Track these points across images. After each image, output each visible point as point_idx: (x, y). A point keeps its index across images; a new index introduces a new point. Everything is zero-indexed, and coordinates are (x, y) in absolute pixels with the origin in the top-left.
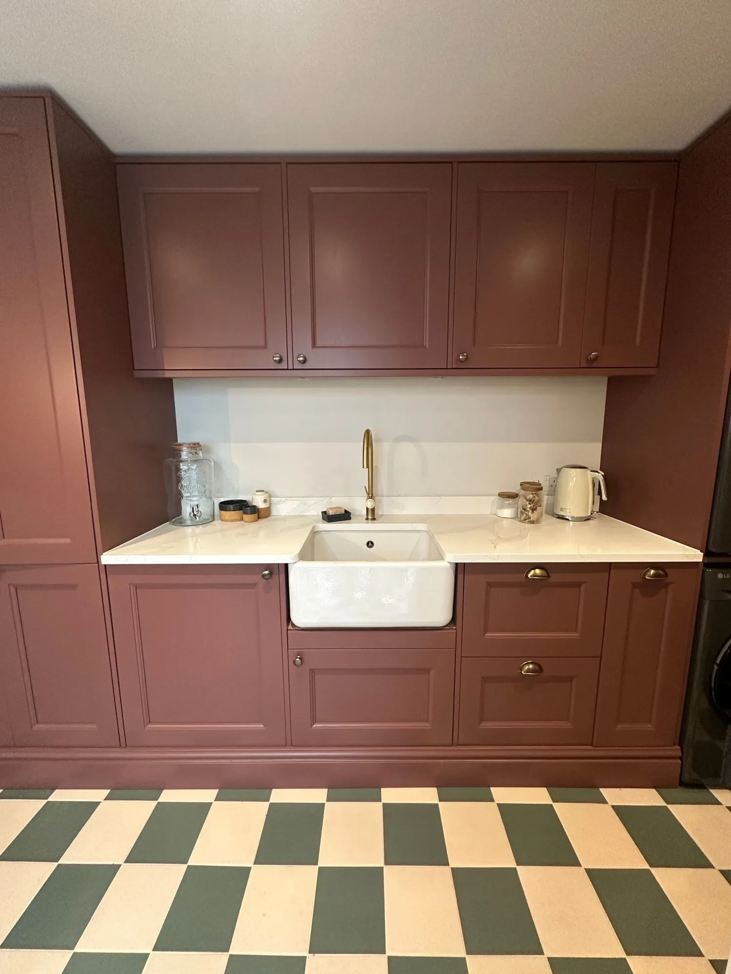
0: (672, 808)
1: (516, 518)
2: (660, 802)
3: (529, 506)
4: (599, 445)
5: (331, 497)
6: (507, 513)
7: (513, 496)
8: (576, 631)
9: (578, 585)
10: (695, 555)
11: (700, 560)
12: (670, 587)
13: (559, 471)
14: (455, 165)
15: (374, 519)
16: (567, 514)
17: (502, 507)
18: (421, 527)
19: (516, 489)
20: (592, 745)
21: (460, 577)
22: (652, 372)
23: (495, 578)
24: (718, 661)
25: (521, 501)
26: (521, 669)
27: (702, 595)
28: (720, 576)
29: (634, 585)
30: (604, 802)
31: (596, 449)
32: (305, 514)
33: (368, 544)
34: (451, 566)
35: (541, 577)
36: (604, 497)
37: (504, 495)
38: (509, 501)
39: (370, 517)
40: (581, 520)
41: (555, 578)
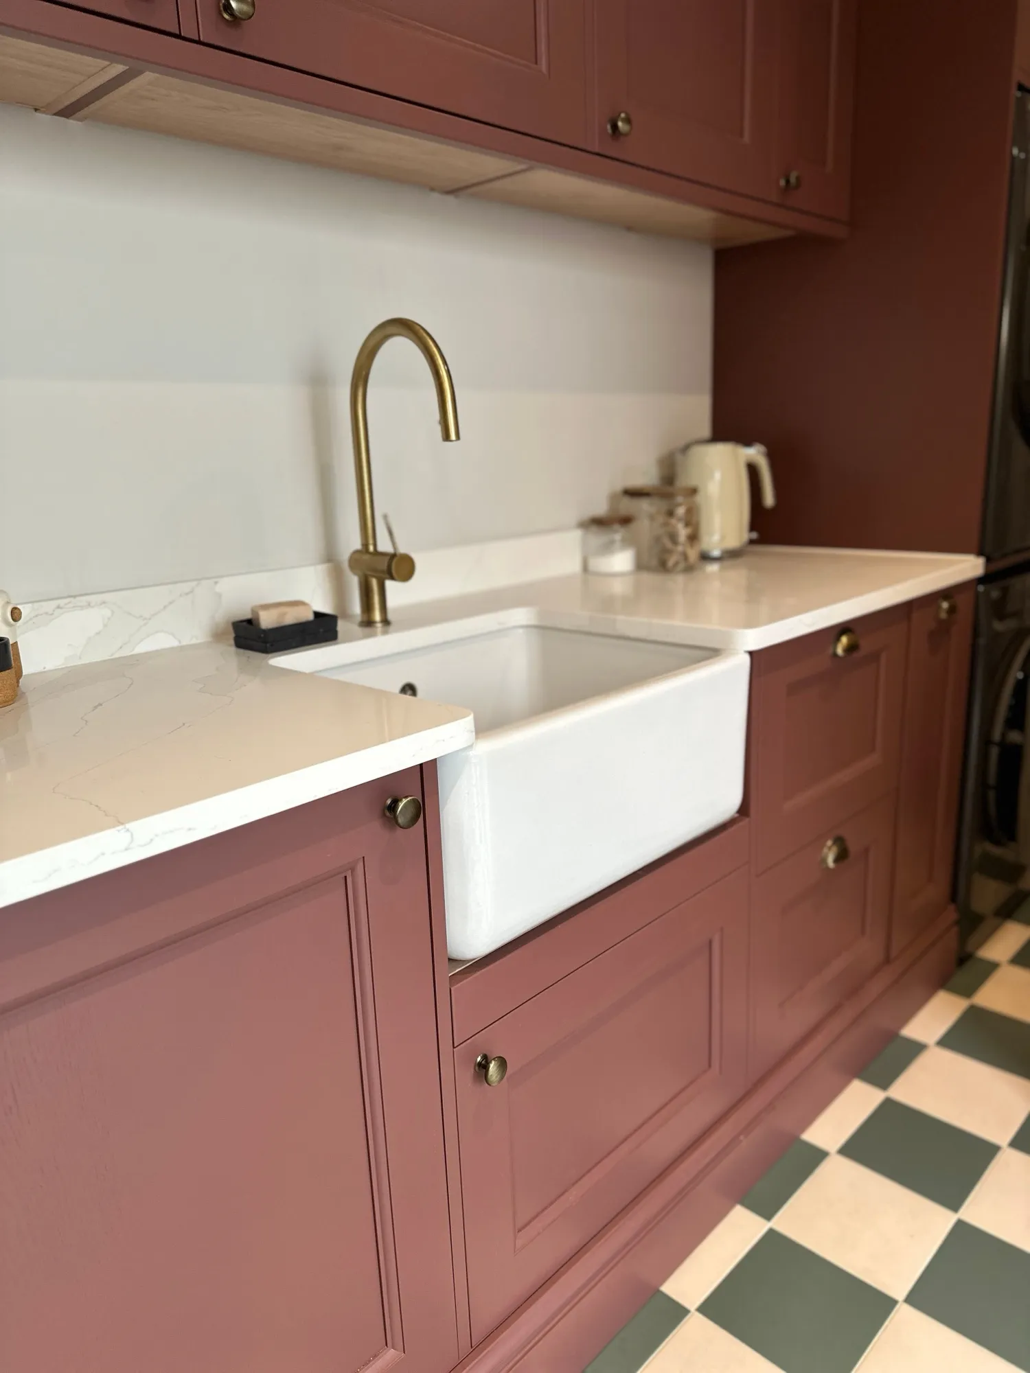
1: (640, 566)
6: (621, 561)
7: (618, 522)
9: (877, 656)
10: (968, 567)
15: (385, 621)
16: (717, 546)
17: (607, 549)
18: (521, 616)
19: (601, 508)
23: (806, 668)
29: (930, 636)
34: (747, 658)
35: (851, 649)
36: (769, 499)
37: (599, 523)
38: (618, 535)
39: (377, 616)
40: (731, 555)
41: (866, 646)
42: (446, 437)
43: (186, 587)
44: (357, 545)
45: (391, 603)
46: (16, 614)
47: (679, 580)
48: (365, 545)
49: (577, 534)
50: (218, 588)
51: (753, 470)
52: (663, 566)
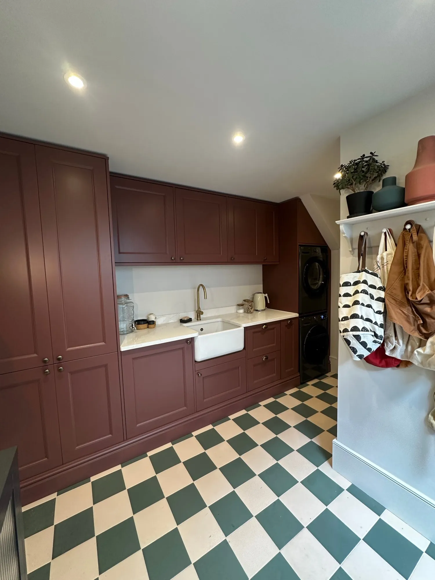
0: (301, 390)
1: (245, 312)
2: (298, 390)
3: (250, 307)
4: (262, 286)
5: (179, 313)
6: (241, 311)
7: (242, 305)
8: (274, 343)
9: (273, 329)
10: (296, 315)
11: (298, 316)
12: (293, 325)
13: (254, 295)
14: (227, 197)
15: (200, 320)
16: (258, 309)
17: (240, 309)
18: (220, 319)
19: (241, 302)
20: (281, 379)
21: (246, 332)
22: (278, 263)
23: (257, 330)
24: (305, 344)
25: (246, 306)
26: (263, 359)
27: (299, 326)
28: (302, 320)
29: (286, 326)
30: (286, 395)
31: (261, 286)
32: (169, 322)
33: (201, 330)
34: (244, 328)
35: (265, 328)
36: (269, 302)
37: (238, 305)
38: (241, 307)
39: (199, 319)
40: (263, 310)
41: (269, 327)
42: (205, 299)
43: (175, 314)
44: (197, 310)
45: (201, 317)
46: (156, 318)
47: (250, 315)
48: (198, 310)
49: (236, 306)
50: (180, 315)
51: (266, 297)
52: (247, 313)
